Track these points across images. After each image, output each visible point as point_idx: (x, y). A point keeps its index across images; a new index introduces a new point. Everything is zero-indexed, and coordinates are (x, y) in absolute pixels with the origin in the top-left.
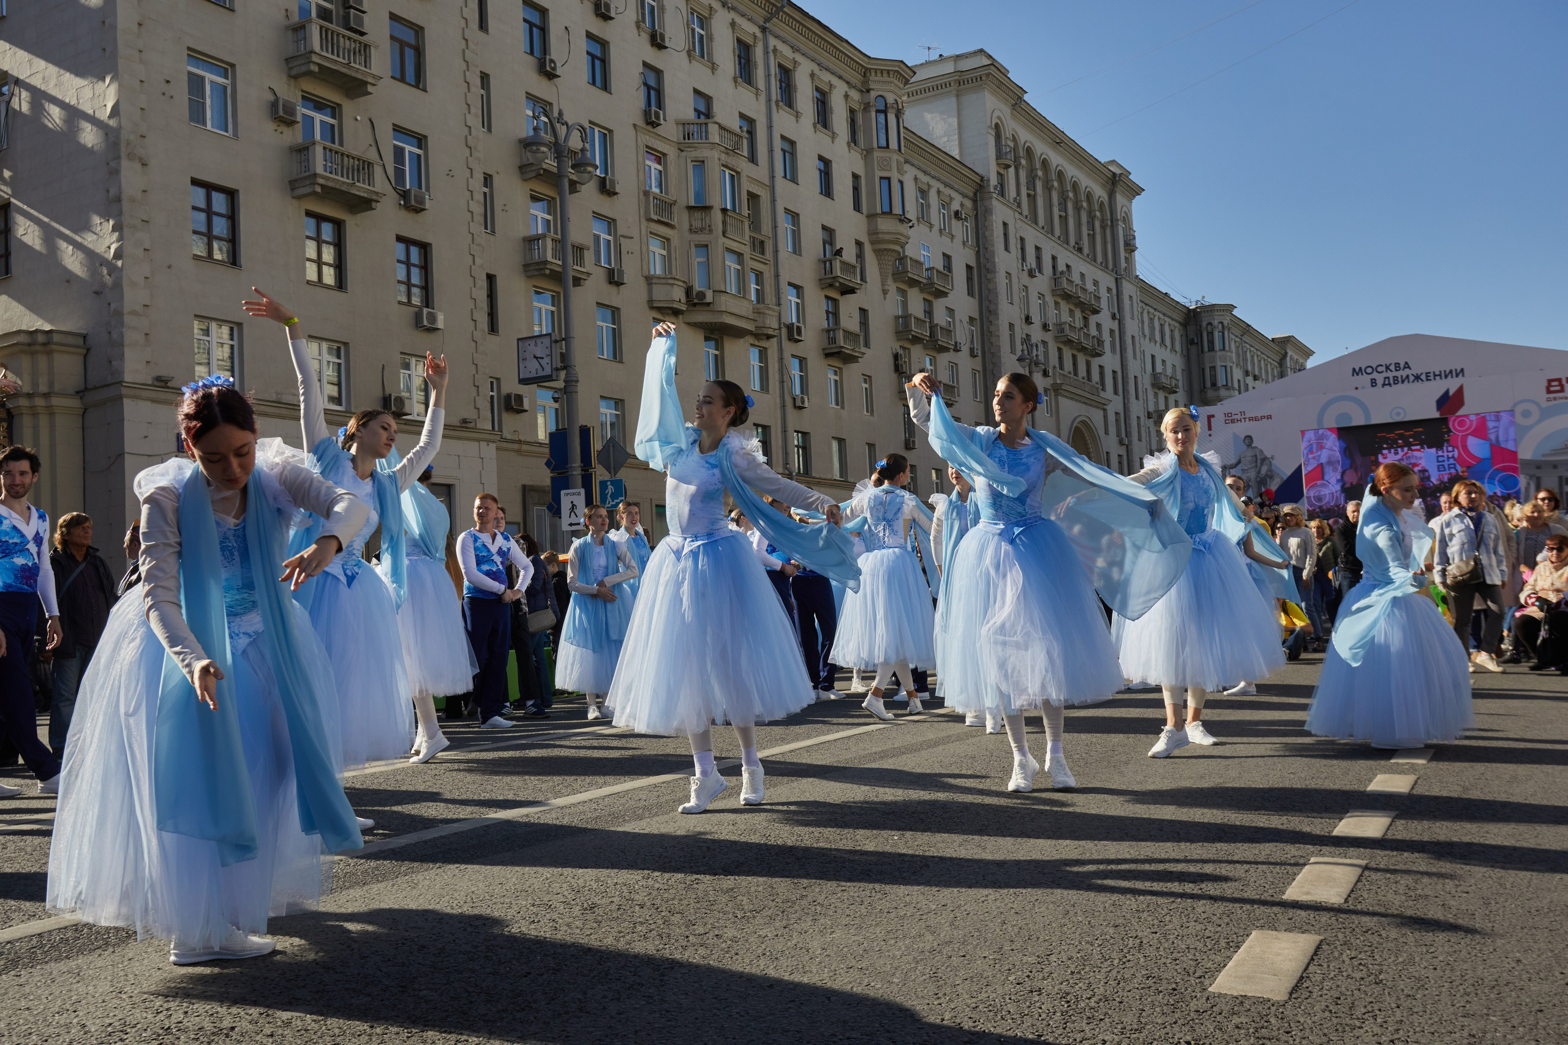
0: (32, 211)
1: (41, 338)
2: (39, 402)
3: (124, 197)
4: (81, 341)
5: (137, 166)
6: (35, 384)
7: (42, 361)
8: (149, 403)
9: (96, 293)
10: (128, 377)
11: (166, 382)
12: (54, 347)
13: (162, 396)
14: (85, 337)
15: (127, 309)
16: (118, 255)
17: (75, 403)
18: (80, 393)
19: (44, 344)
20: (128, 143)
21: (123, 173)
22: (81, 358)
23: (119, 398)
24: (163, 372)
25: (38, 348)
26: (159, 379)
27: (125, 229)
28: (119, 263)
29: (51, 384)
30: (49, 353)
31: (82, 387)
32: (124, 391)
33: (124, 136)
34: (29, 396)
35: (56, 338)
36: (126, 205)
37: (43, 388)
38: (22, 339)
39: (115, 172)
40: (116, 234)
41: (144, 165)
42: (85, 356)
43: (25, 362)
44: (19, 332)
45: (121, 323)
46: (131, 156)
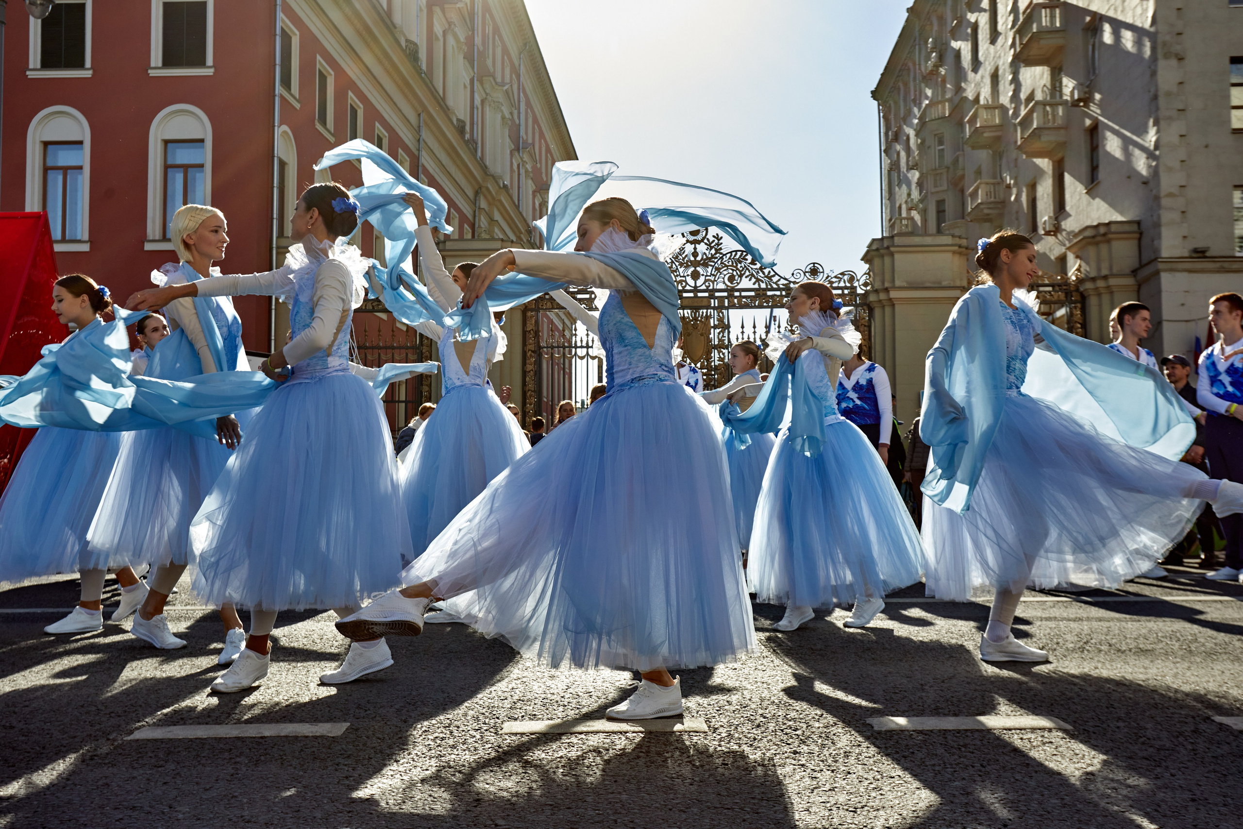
0: (1110, 124)
1: (1102, 230)
2: (1101, 284)
3: (1160, 93)
4: (1135, 227)
5: (1174, 62)
6: (1099, 269)
7: (1104, 248)
8: (1186, 274)
9: (1145, 183)
10: (1165, 253)
11: (1203, 252)
12: (1110, 236)
13: (1199, 266)
14: (1138, 223)
15: (1163, 194)
16: (1157, 146)
17: (1130, 281)
18: (1134, 272)
19: (1104, 235)
20: (1164, 44)
21: (1160, 72)
22: (1136, 242)
23: (1157, 273)
24: (1200, 244)
25: (1099, 238)
26: (1196, 251)
27: (1162, 123)
28: (1157, 153)
29: (1111, 268)
30: (1109, 241)
31: (1137, 265)
32: (1161, 266)
33: (1160, 38)
34: (1093, 279)
35: (1113, 228)
36: (1162, 101)
37: (1105, 272)
38: (1088, 233)
39: (1154, 73)
40: (1155, 128)
41: (1181, 60)
42: (1140, 239)
43: (1092, 251)
44: (1087, 228)
45: (1159, 206)
46: (1167, 56)
